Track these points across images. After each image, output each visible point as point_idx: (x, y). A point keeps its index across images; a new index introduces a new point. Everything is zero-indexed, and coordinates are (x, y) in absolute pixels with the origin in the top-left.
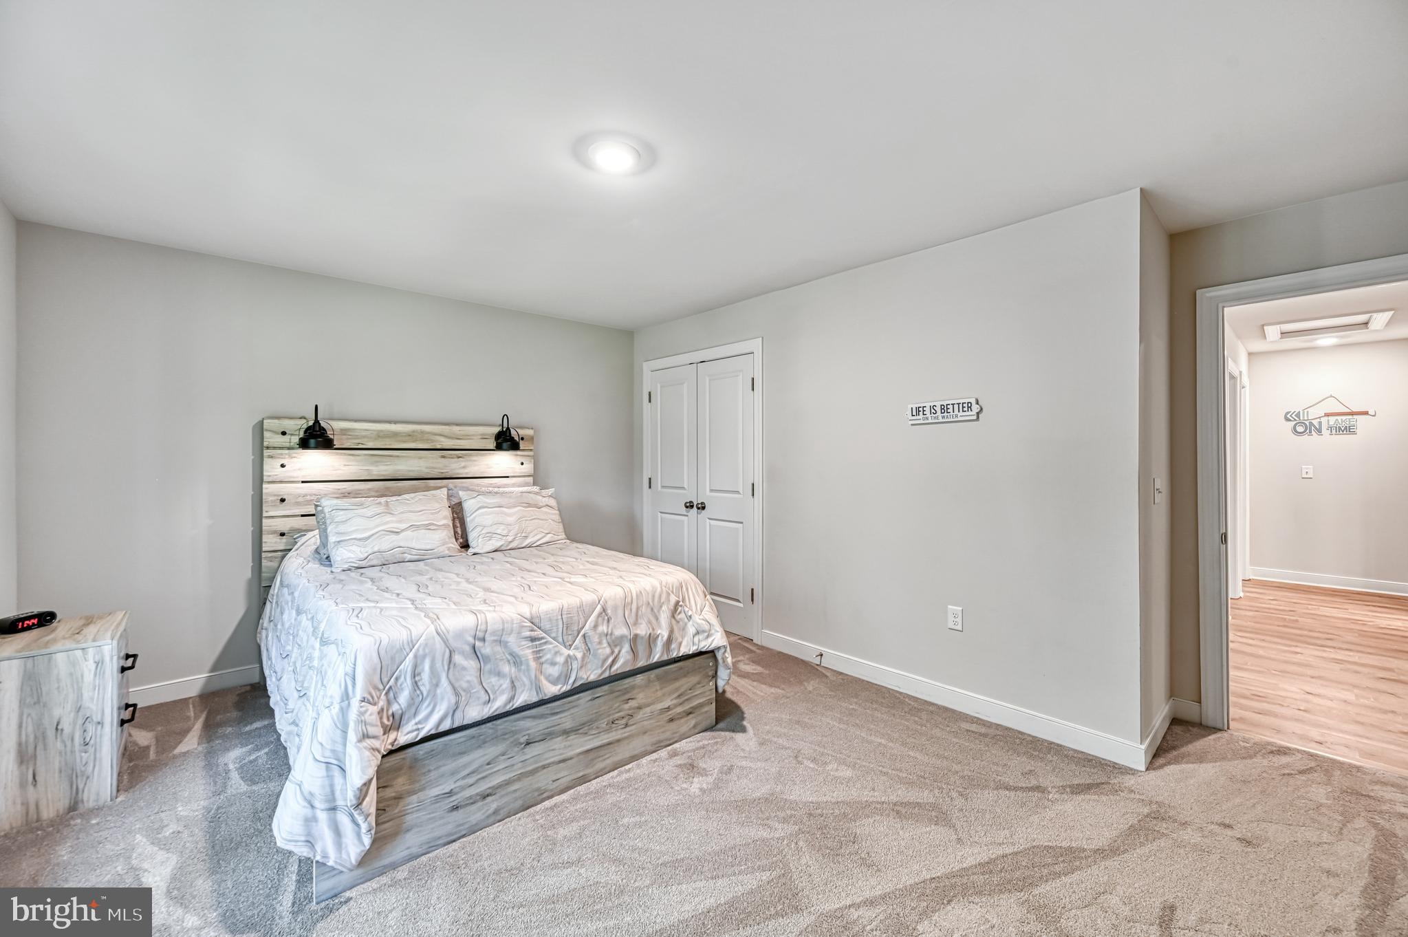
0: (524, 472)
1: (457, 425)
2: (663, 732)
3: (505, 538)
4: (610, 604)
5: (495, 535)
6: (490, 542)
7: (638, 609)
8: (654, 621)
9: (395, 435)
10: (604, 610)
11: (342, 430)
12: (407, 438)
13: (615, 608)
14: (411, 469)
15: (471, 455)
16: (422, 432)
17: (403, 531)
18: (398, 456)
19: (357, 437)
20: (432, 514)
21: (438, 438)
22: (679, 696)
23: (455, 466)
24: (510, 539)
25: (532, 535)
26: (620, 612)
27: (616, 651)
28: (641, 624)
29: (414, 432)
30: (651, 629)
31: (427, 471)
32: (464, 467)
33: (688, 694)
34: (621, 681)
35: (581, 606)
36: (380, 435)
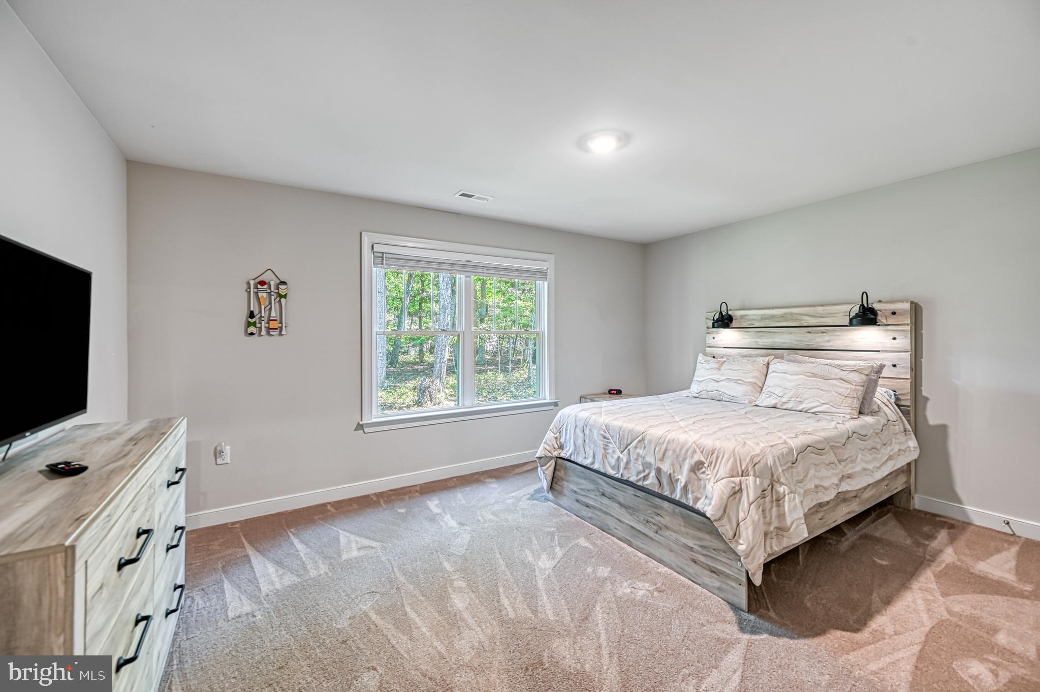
0: (895, 347)
1: (822, 306)
2: (686, 564)
3: (779, 398)
4: (647, 438)
5: (773, 395)
6: (769, 399)
7: (666, 450)
8: (677, 466)
9: (772, 317)
10: (643, 440)
11: (741, 316)
12: (781, 318)
13: (650, 442)
14: (784, 341)
15: (834, 331)
16: (792, 314)
17: (721, 381)
18: (774, 332)
19: (749, 320)
20: (744, 373)
21: (805, 317)
22: (702, 546)
23: (819, 340)
24: (784, 400)
25: (806, 401)
26: (653, 446)
27: (647, 471)
28: (666, 462)
29: (785, 314)
30: (672, 470)
31: (796, 343)
32: (828, 341)
33: (710, 552)
34: (652, 497)
35: (632, 431)
36: (763, 318)
